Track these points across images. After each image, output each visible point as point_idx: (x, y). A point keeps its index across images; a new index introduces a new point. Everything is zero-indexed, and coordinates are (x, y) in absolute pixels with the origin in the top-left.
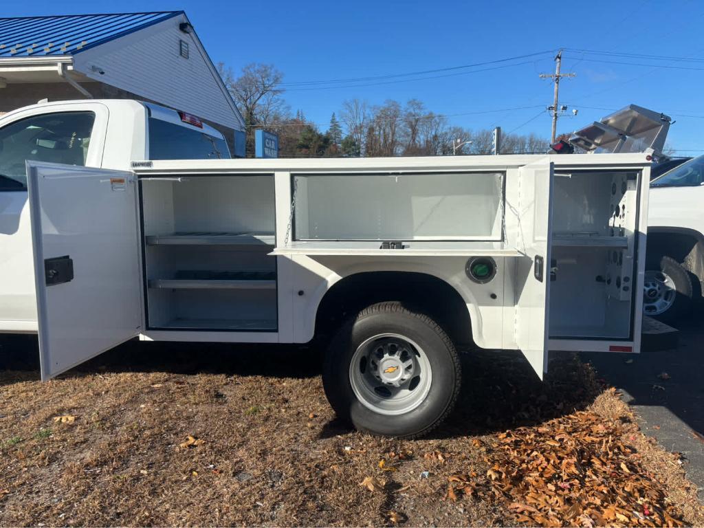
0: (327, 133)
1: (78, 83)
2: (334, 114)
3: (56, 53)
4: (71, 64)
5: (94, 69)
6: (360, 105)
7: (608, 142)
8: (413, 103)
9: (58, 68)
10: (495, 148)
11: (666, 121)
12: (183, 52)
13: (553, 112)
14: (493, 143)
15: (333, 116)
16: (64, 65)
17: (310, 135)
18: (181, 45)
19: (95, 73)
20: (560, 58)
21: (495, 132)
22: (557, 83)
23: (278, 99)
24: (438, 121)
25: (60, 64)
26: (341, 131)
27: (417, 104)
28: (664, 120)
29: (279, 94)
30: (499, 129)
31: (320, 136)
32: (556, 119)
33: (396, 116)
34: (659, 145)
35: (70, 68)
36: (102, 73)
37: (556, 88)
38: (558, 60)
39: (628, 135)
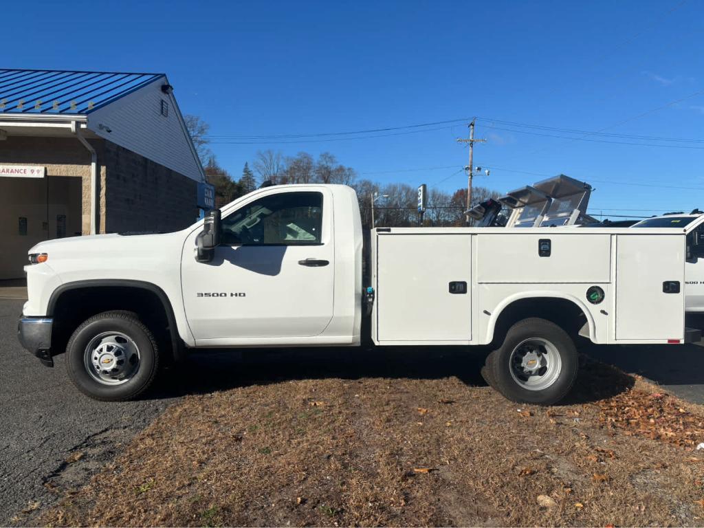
0: (240, 181)
1: (86, 139)
2: (247, 163)
3: (66, 112)
4: (85, 123)
5: (101, 127)
6: (274, 157)
7: (534, 202)
8: (325, 156)
9: (72, 126)
10: (421, 203)
11: (587, 188)
12: (163, 112)
13: (469, 172)
14: (419, 199)
15: (246, 165)
16: (78, 123)
17: (224, 184)
18: (162, 104)
19: (102, 131)
20: (473, 125)
21: (421, 188)
22: (472, 147)
23: (204, 149)
24: (348, 173)
25: (74, 123)
26: (254, 180)
27: (330, 158)
28: (586, 188)
29: (204, 145)
30: (424, 186)
31: (233, 184)
32: (471, 178)
33: (309, 168)
34: (583, 208)
35: (83, 126)
36: (110, 131)
37: (470, 151)
38: (472, 127)
39: (554, 198)
